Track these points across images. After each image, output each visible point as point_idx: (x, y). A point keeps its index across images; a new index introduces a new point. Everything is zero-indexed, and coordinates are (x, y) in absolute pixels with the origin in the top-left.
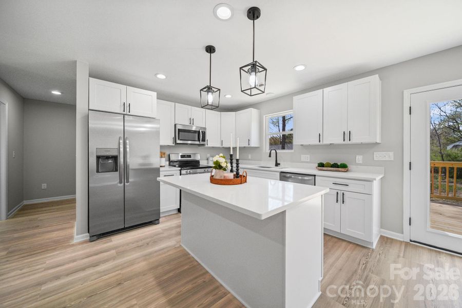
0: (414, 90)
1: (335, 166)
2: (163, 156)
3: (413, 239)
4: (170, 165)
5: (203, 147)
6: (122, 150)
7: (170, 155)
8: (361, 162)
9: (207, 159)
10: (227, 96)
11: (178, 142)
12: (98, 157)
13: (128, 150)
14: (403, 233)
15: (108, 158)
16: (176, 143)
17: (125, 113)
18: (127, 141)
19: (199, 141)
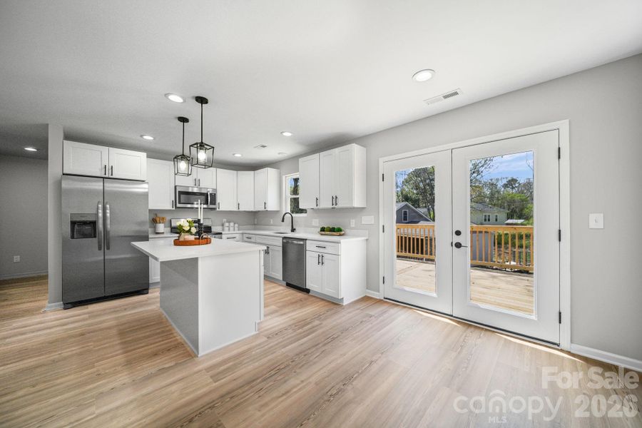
0: (386, 159)
1: (332, 230)
2: (161, 221)
3: (386, 297)
4: (172, 232)
5: (213, 211)
6: (101, 215)
7: (172, 221)
8: (353, 226)
9: (223, 225)
10: (236, 155)
11: (178, 205)
12: (73, 223)
13: (108, 215)
14: (379, 292)
15: (85, 223)
16: (176, 207)
17: (107, 176)
18: (108, 206)
19: (207, 204)
